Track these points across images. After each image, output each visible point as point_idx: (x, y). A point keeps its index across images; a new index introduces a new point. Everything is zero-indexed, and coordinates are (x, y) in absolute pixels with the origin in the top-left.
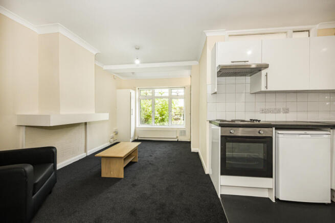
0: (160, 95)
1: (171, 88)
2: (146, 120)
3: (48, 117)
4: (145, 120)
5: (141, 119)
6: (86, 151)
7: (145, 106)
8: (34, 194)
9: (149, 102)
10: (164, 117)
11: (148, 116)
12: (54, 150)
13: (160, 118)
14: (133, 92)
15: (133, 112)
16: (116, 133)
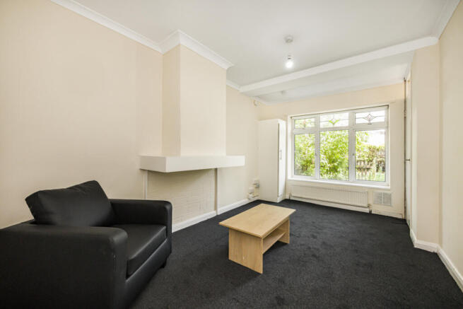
0: (331, 125)
1: (354, 111)
2: (304, 168)
3: (163, 160)
4: (302, 169)
5: (295, 166)
6: (216, 209)
7: (301, 146)
8: (128, 276)
9: (310, 139)
10: (336, 164)
11: (307, 162)
12: (168, 207)
13: (329, 165)
14: (282, 124)
15: (283, 155)
16: (258, 186)
